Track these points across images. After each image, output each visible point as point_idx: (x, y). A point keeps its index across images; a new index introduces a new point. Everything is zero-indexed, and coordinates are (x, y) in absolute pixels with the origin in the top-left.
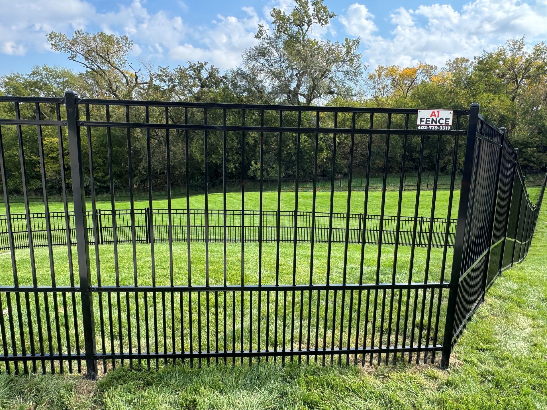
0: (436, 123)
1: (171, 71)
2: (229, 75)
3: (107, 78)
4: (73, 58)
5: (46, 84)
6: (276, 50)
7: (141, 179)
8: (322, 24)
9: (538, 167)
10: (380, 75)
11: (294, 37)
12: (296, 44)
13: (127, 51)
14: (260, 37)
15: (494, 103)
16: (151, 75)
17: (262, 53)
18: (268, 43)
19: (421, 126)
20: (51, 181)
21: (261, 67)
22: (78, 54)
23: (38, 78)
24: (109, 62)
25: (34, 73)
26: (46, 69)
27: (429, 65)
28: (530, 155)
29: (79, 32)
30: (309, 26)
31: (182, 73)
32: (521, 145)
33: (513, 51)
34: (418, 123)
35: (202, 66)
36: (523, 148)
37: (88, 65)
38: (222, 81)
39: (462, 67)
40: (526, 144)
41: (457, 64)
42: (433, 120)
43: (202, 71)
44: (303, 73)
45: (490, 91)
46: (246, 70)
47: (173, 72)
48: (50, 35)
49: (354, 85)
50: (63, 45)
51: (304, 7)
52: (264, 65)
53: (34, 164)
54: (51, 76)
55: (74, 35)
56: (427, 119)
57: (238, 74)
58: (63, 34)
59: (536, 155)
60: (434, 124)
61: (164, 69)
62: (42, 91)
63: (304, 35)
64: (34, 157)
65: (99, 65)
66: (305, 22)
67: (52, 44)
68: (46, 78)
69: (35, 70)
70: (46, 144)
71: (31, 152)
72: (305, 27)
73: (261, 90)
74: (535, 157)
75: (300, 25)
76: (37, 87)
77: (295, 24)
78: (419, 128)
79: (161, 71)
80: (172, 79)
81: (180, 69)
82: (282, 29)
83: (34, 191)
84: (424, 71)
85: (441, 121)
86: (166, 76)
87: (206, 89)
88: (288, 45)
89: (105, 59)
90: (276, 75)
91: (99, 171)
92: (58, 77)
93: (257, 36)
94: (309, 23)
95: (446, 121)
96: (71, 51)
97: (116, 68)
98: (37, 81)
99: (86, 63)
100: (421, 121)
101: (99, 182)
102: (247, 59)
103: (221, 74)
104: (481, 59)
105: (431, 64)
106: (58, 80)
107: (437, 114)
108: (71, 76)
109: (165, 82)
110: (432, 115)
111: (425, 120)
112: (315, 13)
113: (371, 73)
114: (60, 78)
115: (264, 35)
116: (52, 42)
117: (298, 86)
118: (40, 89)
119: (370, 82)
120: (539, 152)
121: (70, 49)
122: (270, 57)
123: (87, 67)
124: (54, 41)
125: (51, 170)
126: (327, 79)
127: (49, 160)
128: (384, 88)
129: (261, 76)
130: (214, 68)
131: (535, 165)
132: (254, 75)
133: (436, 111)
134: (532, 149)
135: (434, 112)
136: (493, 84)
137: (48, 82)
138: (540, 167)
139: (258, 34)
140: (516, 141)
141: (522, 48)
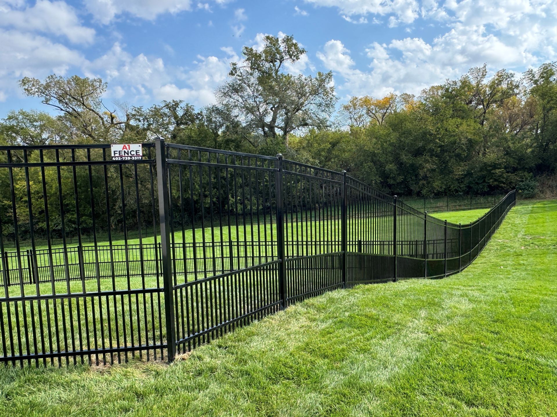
0: (128, 154)
1: (146, 110)
2: (205, 112)
3: (81, 120)
4: (47, 102)
5: (22, 129)
6: (249, 86)
7: (118, 219)
8: (294, 60)
9: (508, 187)
10: (355, 105)
11: (266, 73)
12: (269, 80)
13: (101, 92)
14: (234, 75)
15: (460, 128)
16: (127, 115)
17: (236, 89)
18: (240, 80)
19: (115, 157)
20: (24, 226)
21: (235, 102)
22: (52, 98)
23: (14, 123)
24: (83, 104)
25: (10, 118)
26: (23, 113)
27: (406, 94)
28: (500, 176)
29: (52, 76)
30: (281, 62)
31: (156, 113)
32: (490, 166)
33: (477, 78)
34: (113, 155)
35: (177, 104)
36: (492, 170)
37: (62, 108)
38: (198, 118)
39: (438, 94)
40: (495, 166)
41: (433, 91)
42: (125, 152)
43: (177, 109)
44: (278, 107)
45: (458, 117)
46: (220, 107)
47: (148, 111)
48: (23, 80)
49: (328, 117)
50: (36, 90)
51: (274, 45)
52: (238, 101)
53: (6, 209)
54: (28, 119)
55: (48, 79)
56: (119, 151)
57: (213, 111)
58: (36, 79)
59: (505, 176)
60: (126, 155)
61: (138, 109)
62: (19, 135)
63: (277, 71)
64: (6, 202)
65: (74, 107)
66: (277, 59)
67: (25, 89)
68: (23, 122)
69: (10, 114)
70: (18, 188)
71: (4, 197)
72: (277, 63)
73: (236, 125)
74: (504, 178)
75: (272, 62)
76: (14, 132)
77: (267, 61)
78: (114, 159)
79: (135, 110)
80: (147, 119)
81: (155, 108)
82: (255, 66)
83: (7, 236)
84: (402, 100)
85: (132, 153)
86: (140, 116)
87: (182, 126)
88: (261, 81)
89: (80, 101)
90: (250, 110)
91: (73, 213)
92: (36, 121)
93: (232, 74)
94: (282, 60)
95: (136, 153)
96: (44, 95)
97: (90, 110)
98: (13, 125)
99: (60, 105)
100: (115, 154)
101: (75, 224)
102: (221, 95)
103: (196, 112)
104: (447, 87)
105: (408, 93)
106: (35, 124)
107: (128, 147)
108: (48, 119)
109: (140, 121)
110: (123, 148)
111: (118, 152)
112: (287, 49)
113: (346, 104)
114: (37, 122)
115: (238, 73)
116: (25, 87)
117: (274, 120)
118: (17, 133)
119: (346, 113)
120: (508, 172)
121: (44, 93)
122: (244, 93)
123: (62, 110)
124: (27, 86)
125: (24, 214)
126: (301, 112)
127: (21, 204)
128: (360, 117)
129: (235, 112)
130: (189, 105)
131: (505, 186)
132: (228, 111)
133: (126, 145)
134: (500, 170)
135: (125, 146)
136: (460, 110)
137: (24, 126)
138: (510, 187)
139: (232, 72)
140: (485, 163)
141: (485, 75)
